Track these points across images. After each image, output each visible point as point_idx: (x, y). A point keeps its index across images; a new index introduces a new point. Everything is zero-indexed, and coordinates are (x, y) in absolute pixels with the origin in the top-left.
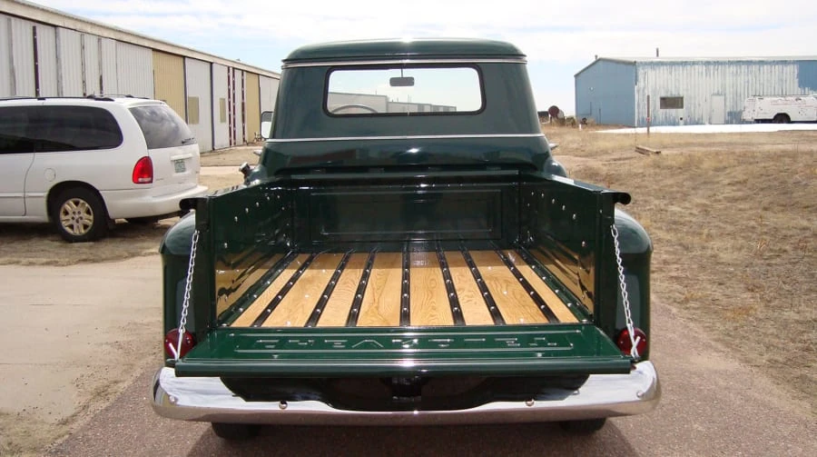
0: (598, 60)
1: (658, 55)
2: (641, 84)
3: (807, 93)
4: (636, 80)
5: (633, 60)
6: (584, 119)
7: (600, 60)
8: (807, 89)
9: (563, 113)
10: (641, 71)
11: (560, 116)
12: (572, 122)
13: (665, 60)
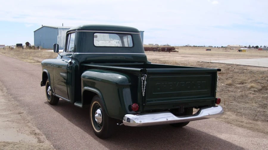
0: (43, 27)
1: (63, 26)
2: (59, 35)
3: (111, 40)
4: (58, 34)
5: (57, 27)
6: (38, 47)
7: (44, 26)
8: (111, 39)
9: (30, 45)
10: (59, 31)
11: (29, 45)
12: (33, 48)
13: (67, 28)
